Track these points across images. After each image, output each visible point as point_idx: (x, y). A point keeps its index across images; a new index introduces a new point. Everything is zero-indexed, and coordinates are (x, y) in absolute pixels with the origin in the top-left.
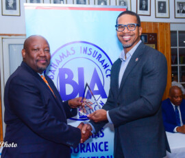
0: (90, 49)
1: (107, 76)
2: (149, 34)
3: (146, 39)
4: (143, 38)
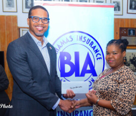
3: (134, 33)
4: (132, 32)
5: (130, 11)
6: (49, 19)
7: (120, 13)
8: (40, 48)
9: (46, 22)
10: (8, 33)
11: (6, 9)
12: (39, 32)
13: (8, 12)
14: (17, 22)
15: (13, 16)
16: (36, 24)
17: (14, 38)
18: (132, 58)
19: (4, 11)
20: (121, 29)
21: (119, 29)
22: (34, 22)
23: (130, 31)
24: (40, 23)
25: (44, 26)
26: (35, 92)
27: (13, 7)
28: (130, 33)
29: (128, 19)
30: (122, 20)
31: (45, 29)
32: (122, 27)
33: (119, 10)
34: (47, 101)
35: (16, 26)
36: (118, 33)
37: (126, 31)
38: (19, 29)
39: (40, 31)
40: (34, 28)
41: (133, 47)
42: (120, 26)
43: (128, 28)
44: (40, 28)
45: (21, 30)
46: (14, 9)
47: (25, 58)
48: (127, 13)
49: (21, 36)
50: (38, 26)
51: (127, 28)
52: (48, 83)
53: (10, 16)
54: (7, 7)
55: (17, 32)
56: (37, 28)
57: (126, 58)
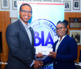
0: (47, 23)
1: (55, 35)
2: (79, 18)
3: (77, 20)
4: (76, 20)
5: (75, 8)
6: (32, 12)
7: (69, 9)
8: (26, 29)
10: (4, 21)
13: (4, 9)
14: (9, 15)
15: (7, 12)
17: (8, 24)
18: (76, 35)
19: (2, 8)
23: (75, 19)
24: (27, 14)
25: (29, 16)
26: (20, 57)
27: (7, 6)
28: (75, 21)
29: (74, 13)
30: (70, 13)
33: (68, 7)
35: (9, 17)
38: (11, 19)
39: (26, 19)
40: (23, 17)
41: (77, 29)
42: (69, 17)
46: (8, 7)
48: (73, 9)
49: (12, 23)
53: (5, 12)
54: (3, 6)
55: (10, 20)
56: (25, 17)
57: (72, 35)
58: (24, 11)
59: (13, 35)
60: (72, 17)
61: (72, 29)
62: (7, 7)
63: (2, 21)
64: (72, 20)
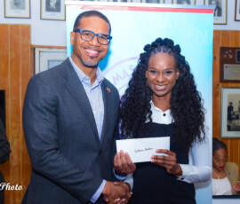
6: (111, 38)
7: (221, 20)
8: (87, 89)
9: (105, 42)
11: (11, 12)
12: (90, 60)
13: (14, 17)
14: (29, 37)
15: (23, 26)
16: (86, 44)
19: (7, 15)
20: (223, 50)
21: (218, 50)
22: (82, 40)
24: (95, 42)
25: (101, 48)
30: (225, 33)
31: (102, 54)
32: (226, 46)
34: (79, 187)
35: (28, 44)
36: (218, 58)
37: (233, 53)
38: (33, 49)
39: (92, 58)
40: (82, 51)
42: (221, 45)
43: (236, 48)
44: (93, 52)
45: (37, 51)
46: (25, 13)
47: (53, 106)
48: (235, 21)
50: (89, 48)
51: (234, 49)
52: (95, 155)
53: (17, 26)
55: (30, 54)
56: (88, 51)
57: (231, 103)
58: (88, 33)
59: (38, 105)
60: (231, 45)
61: (230, 85)
62: (22, 11)
63: (7, 56)
64: (231, 57)
